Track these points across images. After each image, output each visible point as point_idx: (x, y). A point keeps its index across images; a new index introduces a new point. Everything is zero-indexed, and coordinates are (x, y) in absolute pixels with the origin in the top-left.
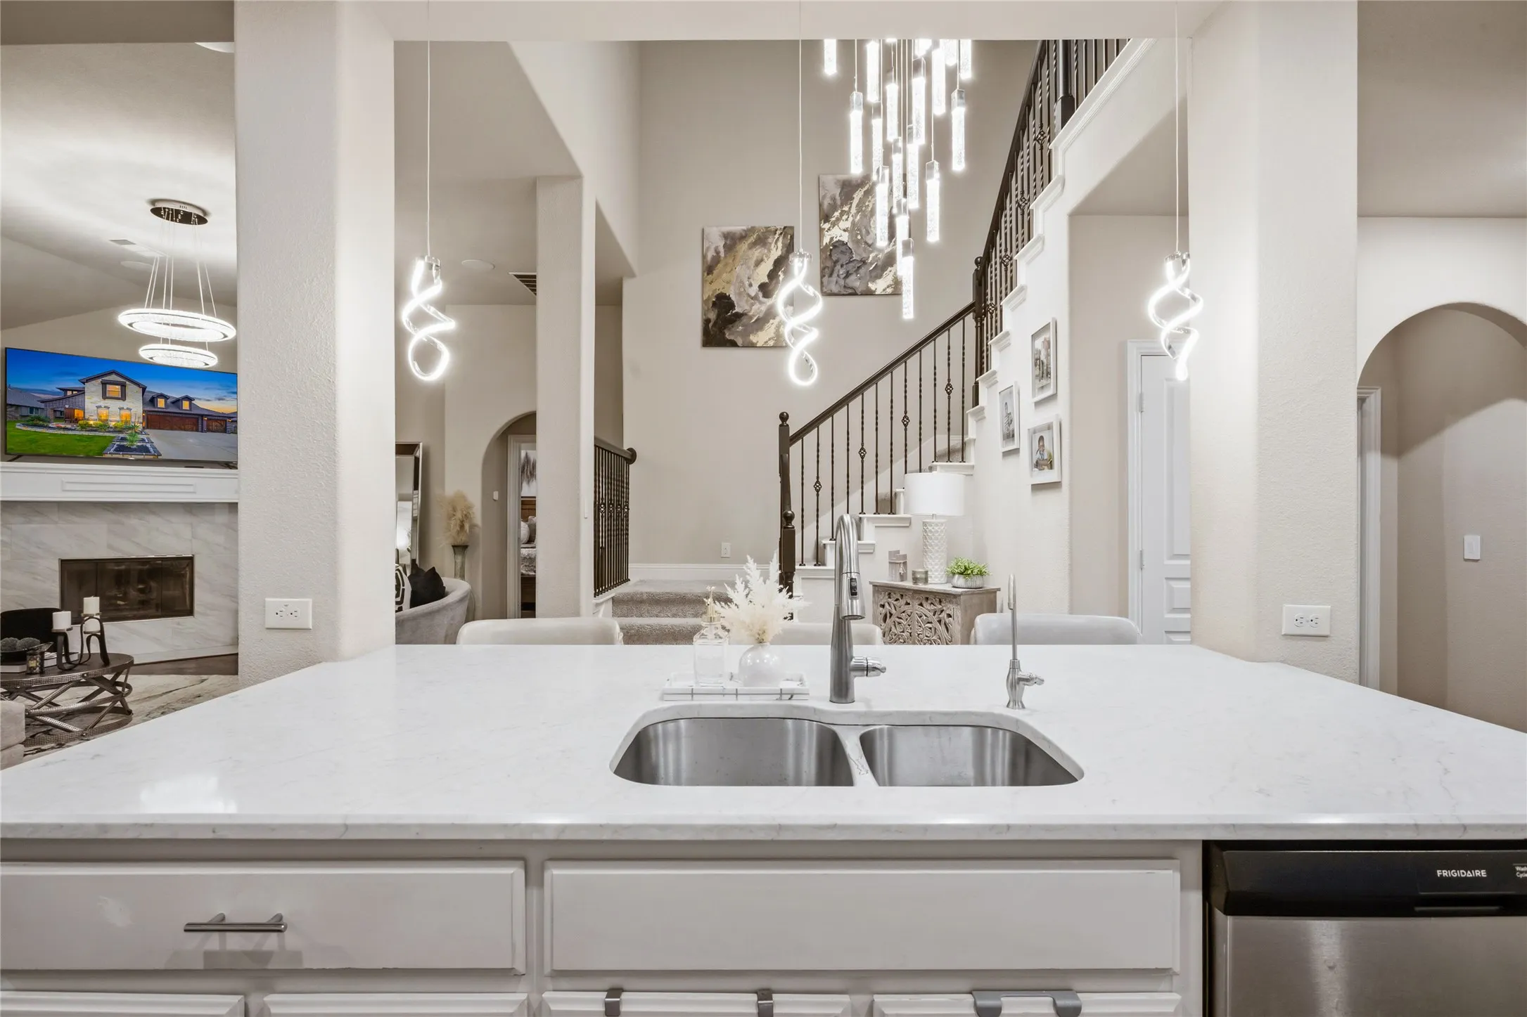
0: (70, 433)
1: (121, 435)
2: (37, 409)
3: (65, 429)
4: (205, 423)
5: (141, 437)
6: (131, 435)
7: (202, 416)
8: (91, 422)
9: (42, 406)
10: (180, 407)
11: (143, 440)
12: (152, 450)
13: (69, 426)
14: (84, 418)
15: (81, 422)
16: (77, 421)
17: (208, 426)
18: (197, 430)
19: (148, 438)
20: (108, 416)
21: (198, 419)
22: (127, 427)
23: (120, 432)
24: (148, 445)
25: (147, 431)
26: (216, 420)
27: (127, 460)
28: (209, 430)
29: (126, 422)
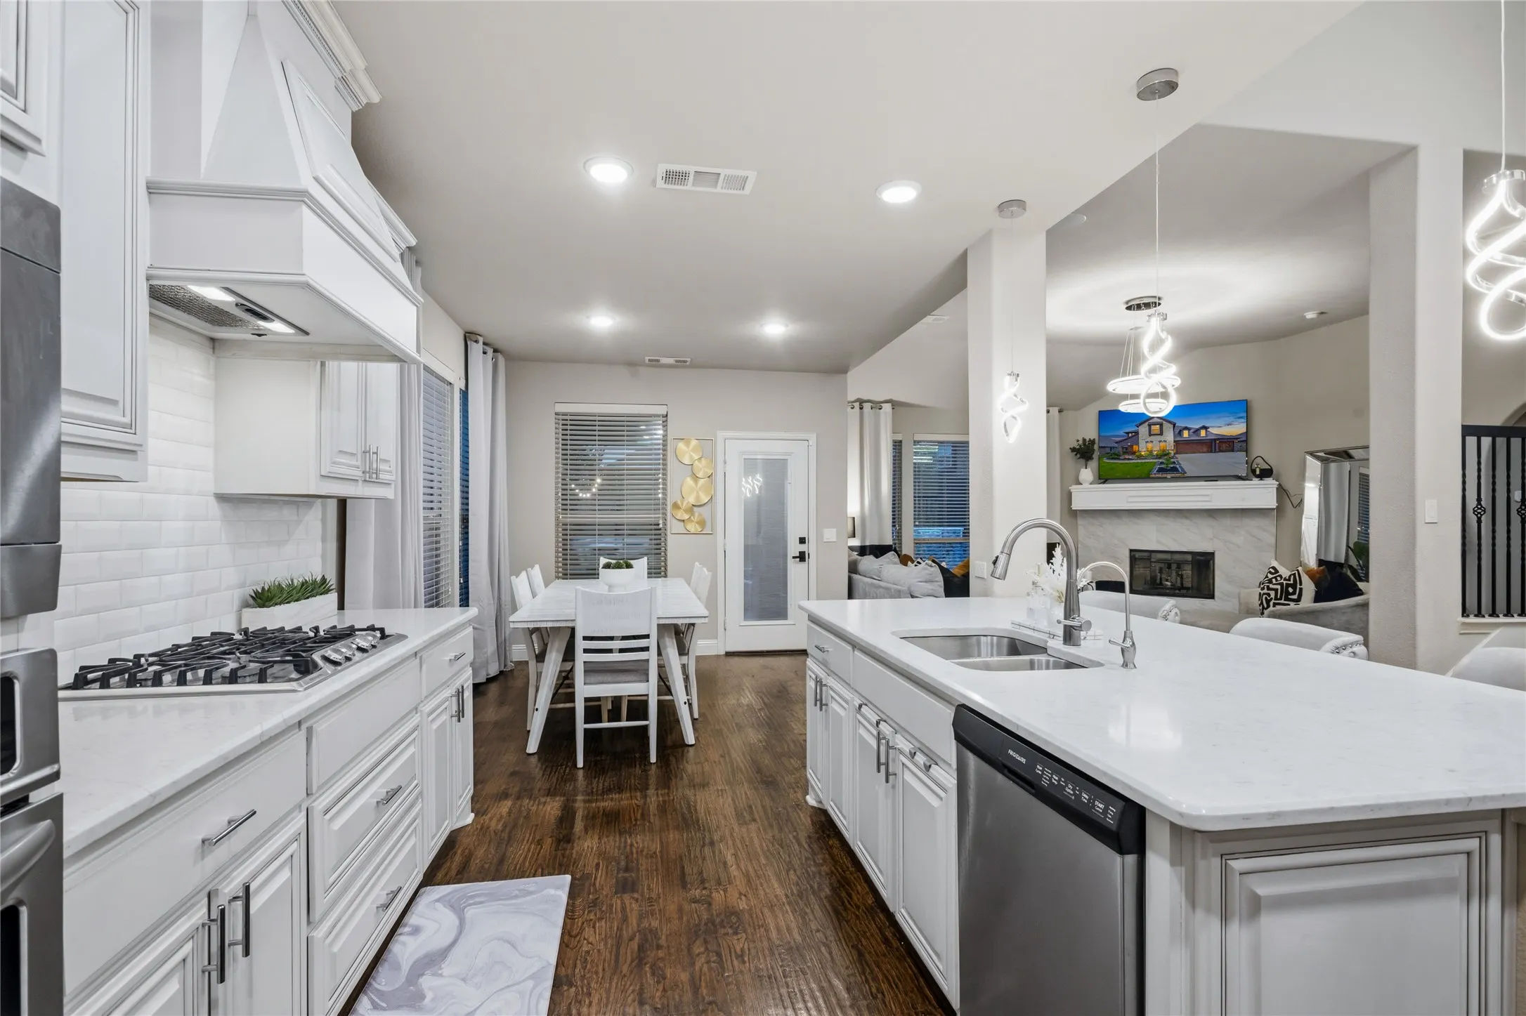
0: (1131, 461)
1: (1161, 461)
2: (1114, 447)
3: (1129, 459)
4: (1217, 445)
5: (1172, 460)
6: (1167, 460)
7: (1215, 440)
8: (1143, 453)
9: (1116, 445)
10: (1199, 435)
11: (1174, 463)
12: (1180, 469)
13: (1130, 457)
14: (1139, 451)
15: (1137, 454)
16: (1134, 453)
17: (1219, 447)
18: (1211, 452)
19: (1177, 461)
20: (1152, 447)
21: (1212, 443)
22: (1164, 454)
23: (1160, 458)
24: (1178, 466)
25: (1177, 455)
26: (1225, 442)
27: (1166, 478)
28: (1220, 451)
29: (1164, 451)
